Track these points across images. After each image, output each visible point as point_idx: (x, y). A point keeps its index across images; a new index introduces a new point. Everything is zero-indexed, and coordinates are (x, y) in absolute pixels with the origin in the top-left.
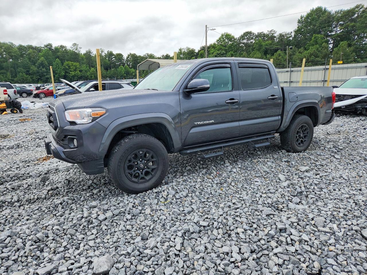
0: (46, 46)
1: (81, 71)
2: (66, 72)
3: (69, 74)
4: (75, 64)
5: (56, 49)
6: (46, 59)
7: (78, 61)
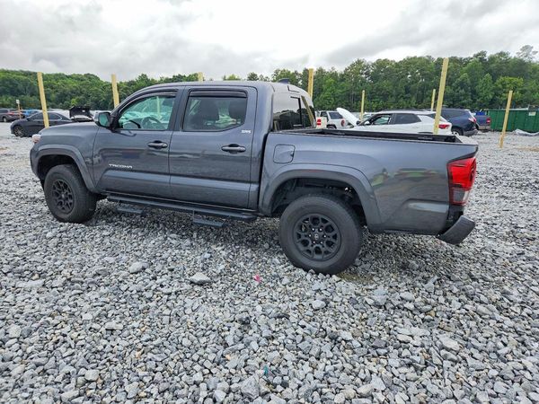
0: (476, 56)
1: (522, 92)
2: (496, 94)
3: (501, 96)
4: (516, 80)
5: (492, 59)
6: (470, 75)
7: (522, 76)
